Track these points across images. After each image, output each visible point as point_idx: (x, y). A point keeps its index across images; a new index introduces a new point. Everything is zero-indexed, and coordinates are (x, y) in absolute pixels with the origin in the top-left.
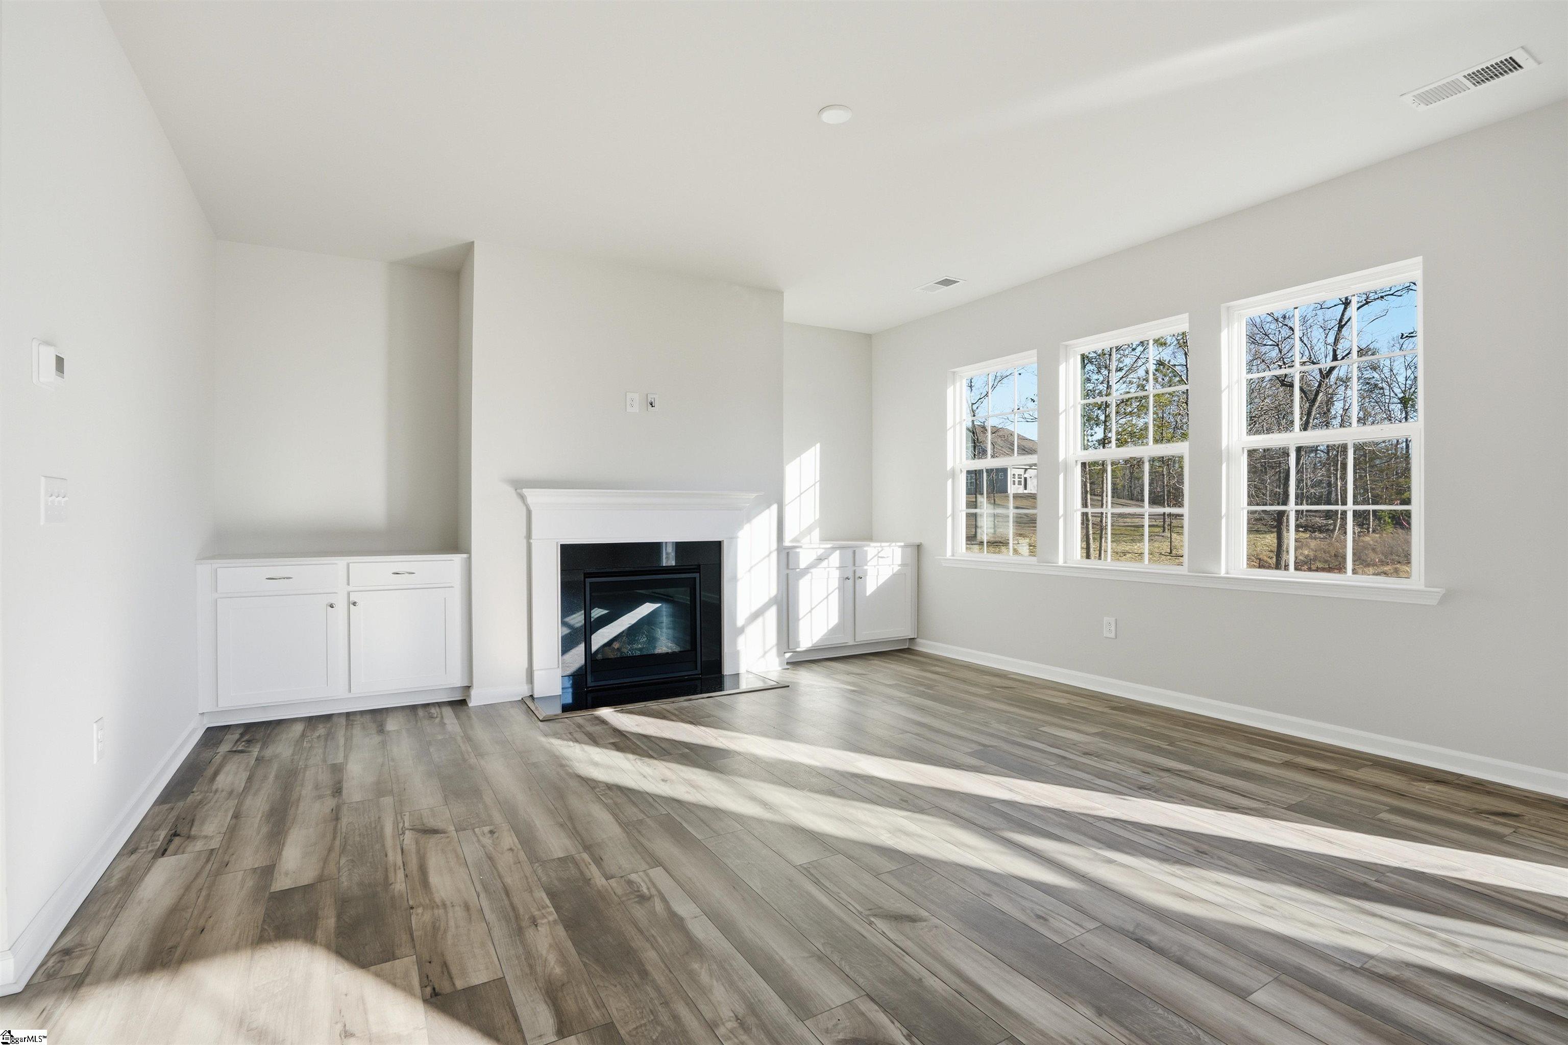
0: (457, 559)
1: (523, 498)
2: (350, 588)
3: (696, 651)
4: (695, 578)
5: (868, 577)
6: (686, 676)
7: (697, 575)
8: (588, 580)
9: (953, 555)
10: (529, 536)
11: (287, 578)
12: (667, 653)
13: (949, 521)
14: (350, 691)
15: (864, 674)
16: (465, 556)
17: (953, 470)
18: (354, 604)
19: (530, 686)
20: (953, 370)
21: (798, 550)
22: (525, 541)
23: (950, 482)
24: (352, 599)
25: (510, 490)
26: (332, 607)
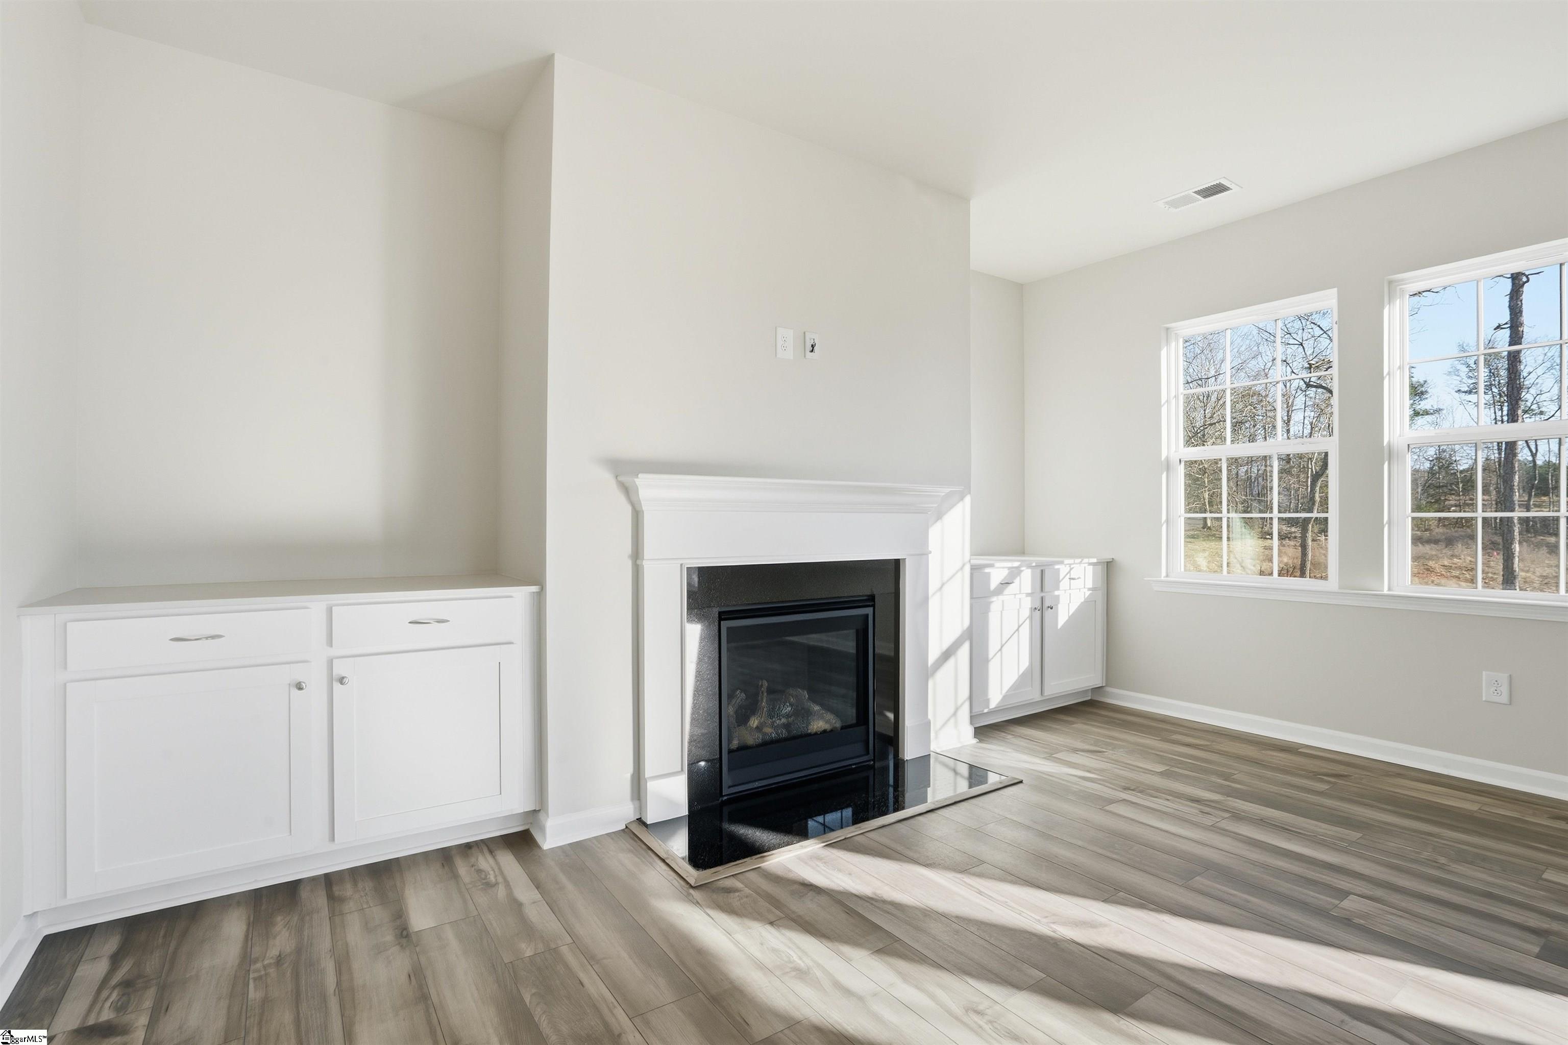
0: (521, 595)
1: (628, 491)
2: (333, 652)
3: (868, 725)
4: (867, 616)
5: (1060, 606)
6: (854, 764)
7: (869, 611)
8: (725, 624)
9: (1167, 576)
10: (637, 554)
11: (213, 637)
12: (825, 731)
13: (1164, 528)
14: (332, 838)
15: (1100, 752)
16: (534, 589)
17: (1167, 459)
18: (341, 680)
19: (637, 802)
20: (1165, 325)
21: (987, 570)
22: (629, 564)
23: (1164, 476)
24: (338, 670)
25: (607, 477)
26: (299, 687)
